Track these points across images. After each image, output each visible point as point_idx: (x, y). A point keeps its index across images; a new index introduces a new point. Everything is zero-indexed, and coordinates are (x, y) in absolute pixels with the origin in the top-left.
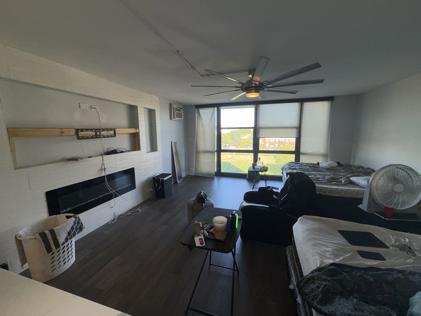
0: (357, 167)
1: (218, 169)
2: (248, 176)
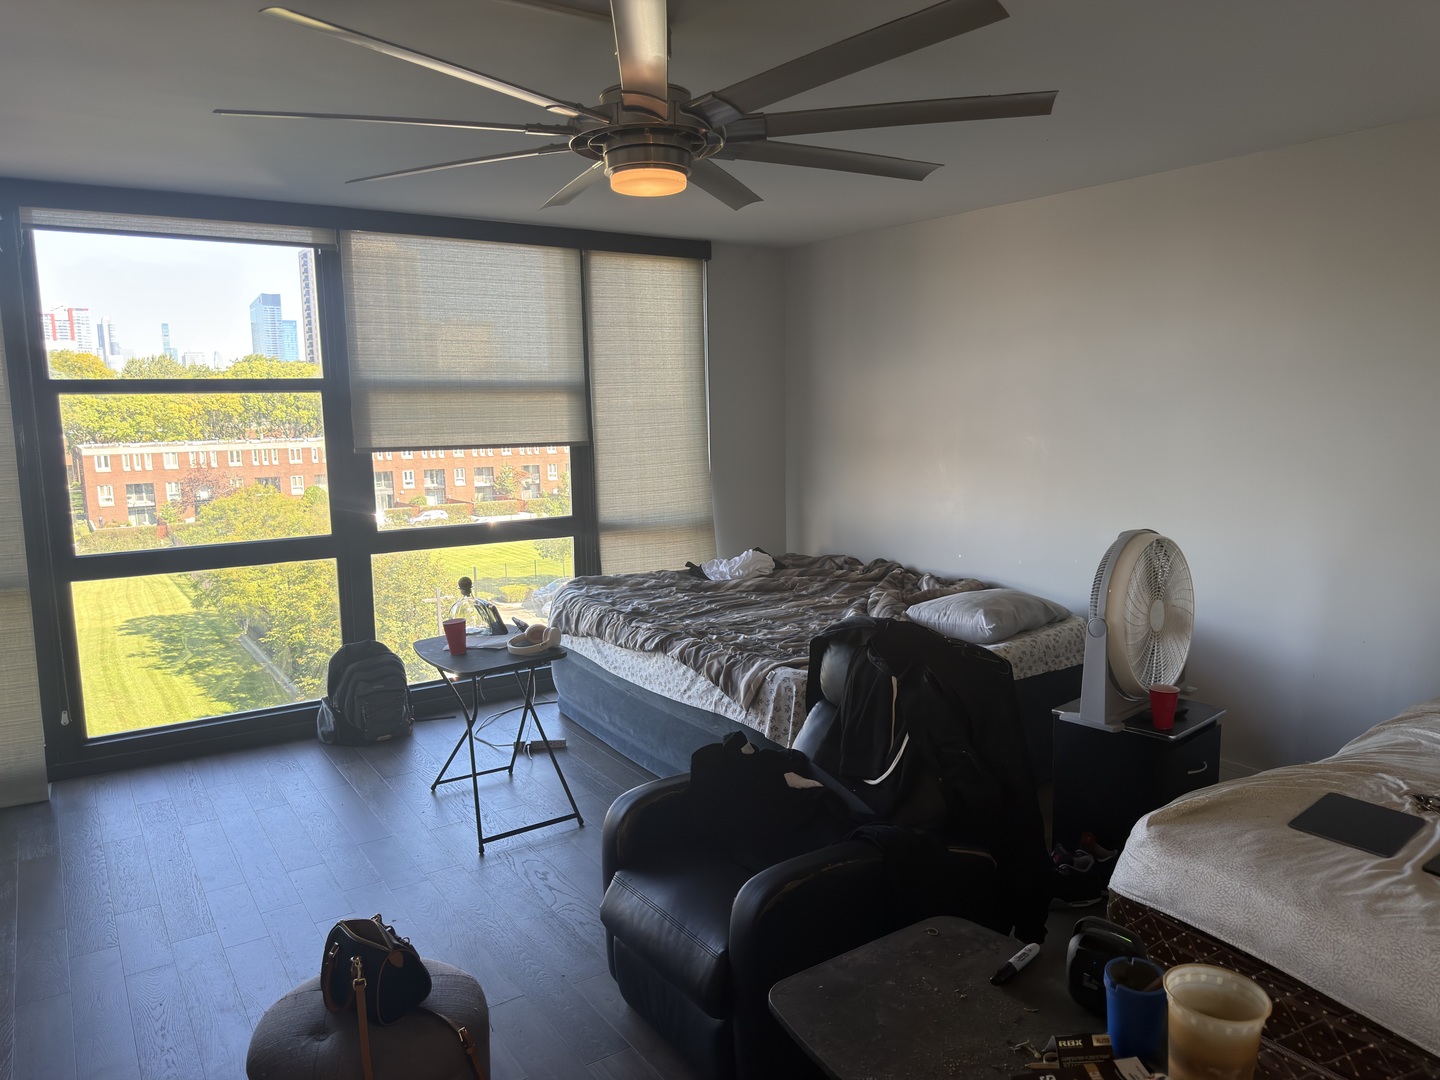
0: (846, 562)
1: (65, 719)
2: (330, 719)
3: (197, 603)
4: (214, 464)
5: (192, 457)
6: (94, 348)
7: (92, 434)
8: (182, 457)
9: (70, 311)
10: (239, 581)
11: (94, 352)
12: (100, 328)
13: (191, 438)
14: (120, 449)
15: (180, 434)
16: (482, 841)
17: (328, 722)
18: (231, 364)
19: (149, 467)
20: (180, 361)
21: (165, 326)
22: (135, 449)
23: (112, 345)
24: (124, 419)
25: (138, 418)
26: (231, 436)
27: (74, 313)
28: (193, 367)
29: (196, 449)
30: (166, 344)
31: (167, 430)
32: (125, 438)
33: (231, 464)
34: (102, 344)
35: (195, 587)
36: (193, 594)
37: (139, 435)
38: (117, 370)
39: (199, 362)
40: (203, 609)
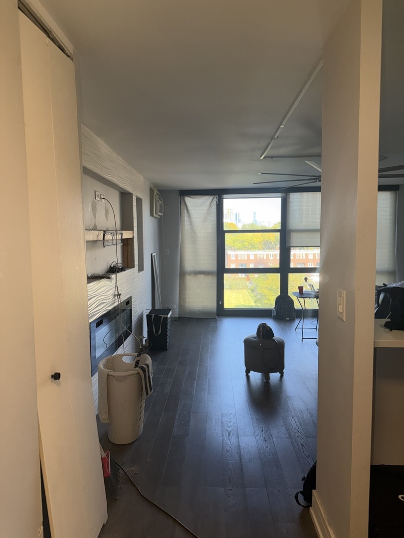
1: (220, 303)
2: (275, 312)
3: (255, 302)
4: (265, 258)
5: (258, 256)
6: (234, 222)
7: (231, 247)
8: (256, 256)
9: (228, 210)
10: (268, 296)
11: (234, 223)
12: (236, 214)
13: (259, 250)
14: (238, 252)
15: (255, 248)
16: (303, 338)
17: (274, 313)
18: (273, 225)
19: (246, 258)
20: (258, 225)
21: (255, 213)
22: (242, 252)
23: (239, 220)
24: (240, 243)
25: (244, 243)
26: (271, 249)
27: (229, 210)
28: (262, 226)
29: (260, 253)
30: (254, 219)
31: (253, 247)
32: (239, 249)
33: (270, 258)
34: (236, 220)
35: (255, 296)
36: (255, 299)
37: (245, 248)
38: (240, 228)
39: (264, 225)
40: (257, 304)
